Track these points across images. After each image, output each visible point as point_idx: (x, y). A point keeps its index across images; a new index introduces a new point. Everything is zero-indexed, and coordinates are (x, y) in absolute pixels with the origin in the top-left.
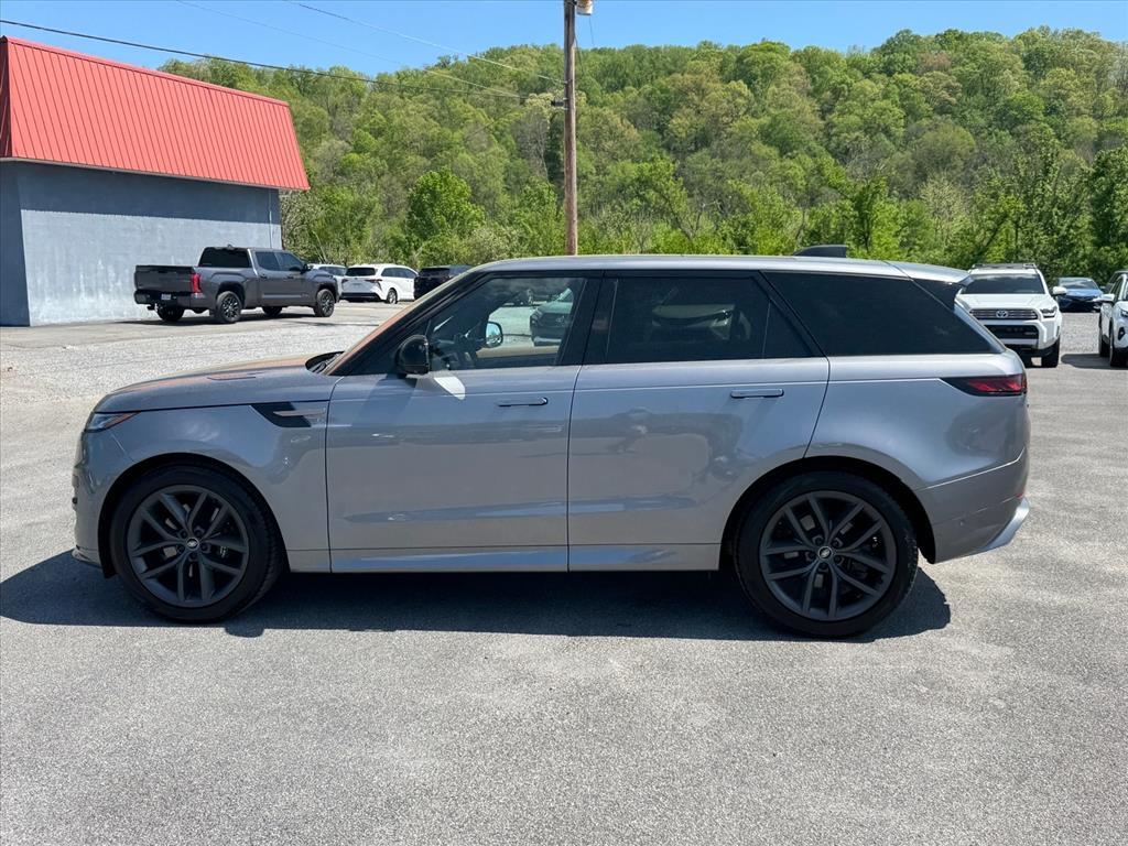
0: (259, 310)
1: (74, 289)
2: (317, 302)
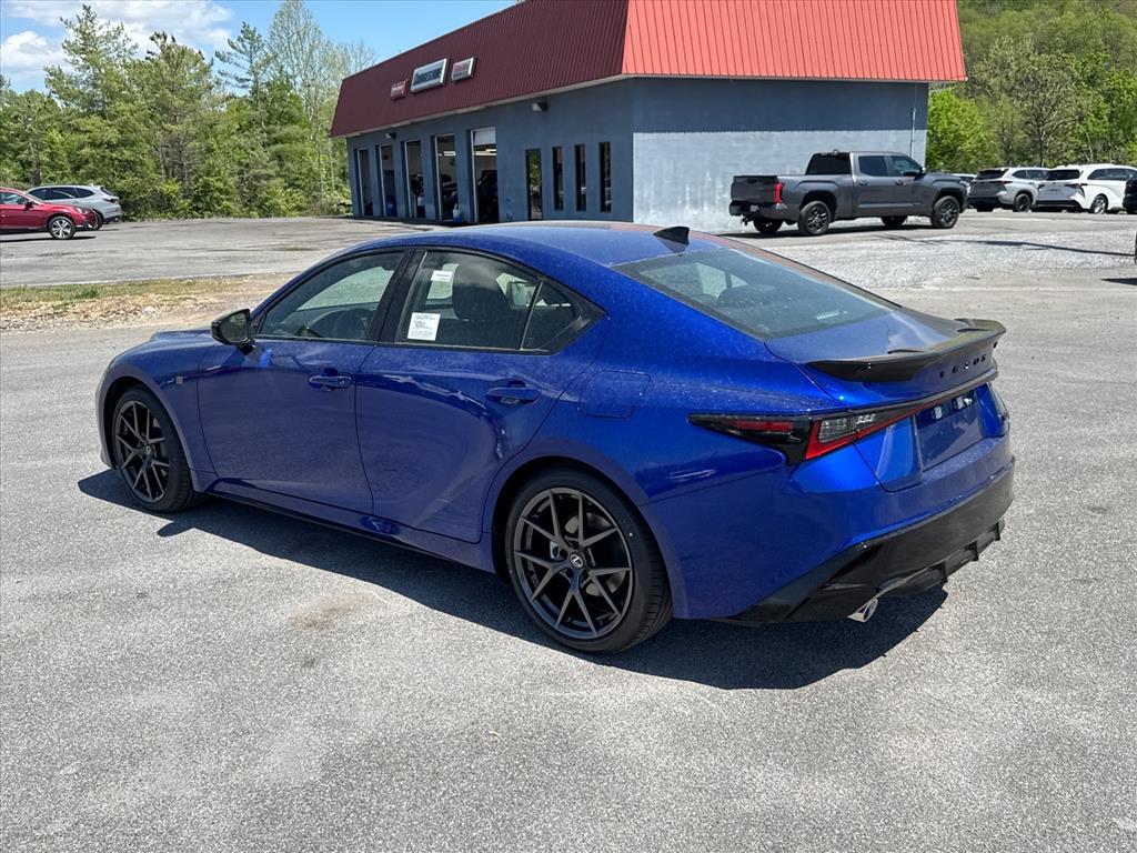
1: (680, 202)
2: (934, 212)
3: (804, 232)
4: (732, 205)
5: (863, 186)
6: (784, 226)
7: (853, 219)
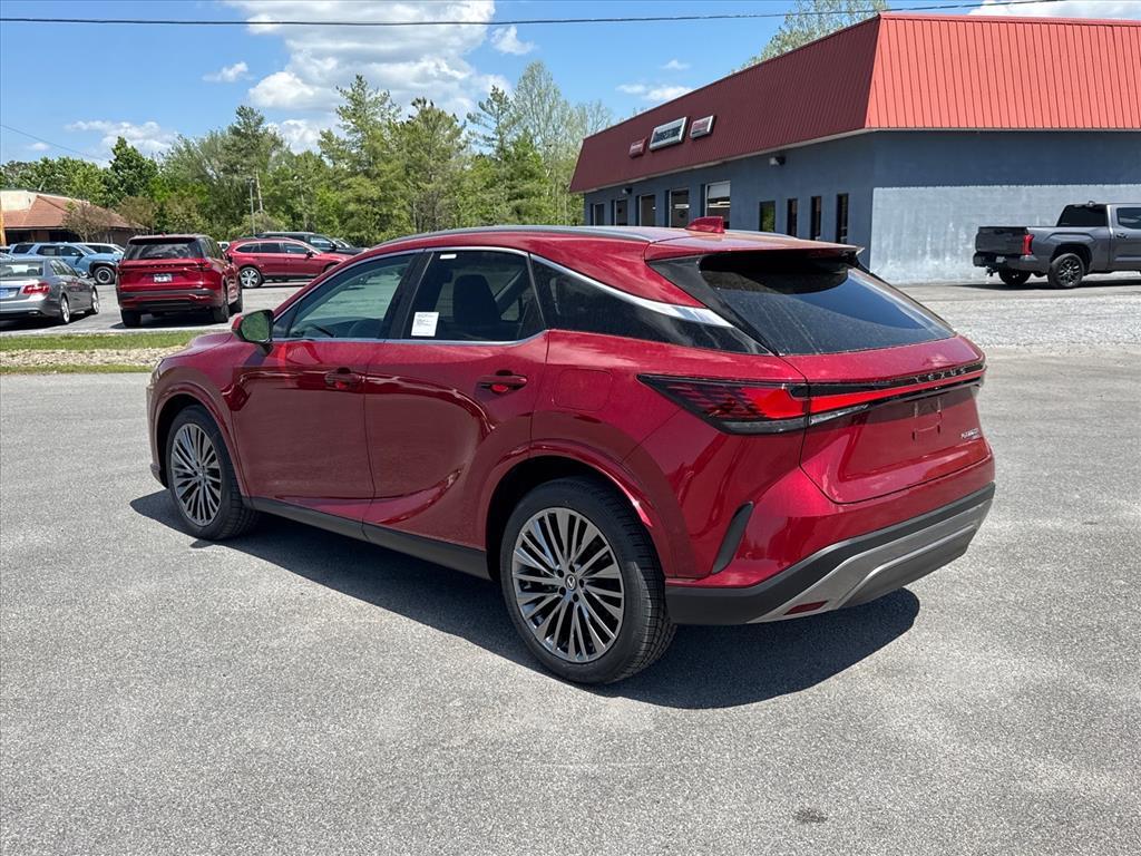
1: (920, 252)
3: (1055, 284)
4: (976, 255)
5: (1121, 239)
6: (1033, 278)
7: (1110, 272)
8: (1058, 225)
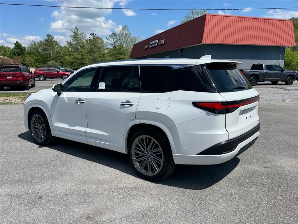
0: (270, 82)
2: (286, 80)
5: (266, 73)
7: (264, 82)
8: (251, 69)
